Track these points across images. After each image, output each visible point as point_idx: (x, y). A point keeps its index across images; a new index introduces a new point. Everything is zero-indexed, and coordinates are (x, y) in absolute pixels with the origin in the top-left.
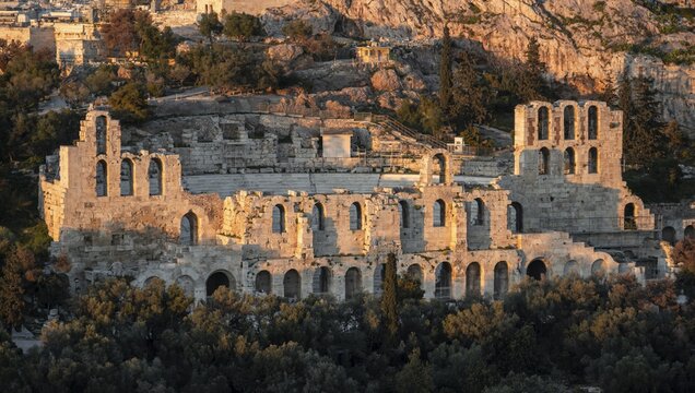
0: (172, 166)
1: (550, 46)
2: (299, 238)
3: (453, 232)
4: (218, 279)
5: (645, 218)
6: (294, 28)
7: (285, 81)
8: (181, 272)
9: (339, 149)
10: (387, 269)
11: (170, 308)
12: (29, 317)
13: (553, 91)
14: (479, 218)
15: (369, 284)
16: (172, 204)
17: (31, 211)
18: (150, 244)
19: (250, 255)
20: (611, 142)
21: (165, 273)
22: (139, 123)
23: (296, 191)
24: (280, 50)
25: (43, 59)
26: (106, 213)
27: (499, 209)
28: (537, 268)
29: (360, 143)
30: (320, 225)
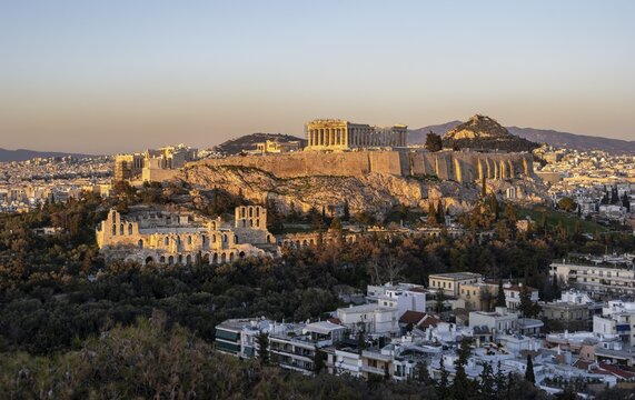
0: (135, 226)
1: (245, 190)
2: (173, 247)
3: (218, 244)
4: (149, 259)
5: (273, 239)
6: (171, 185)
7: (168, 201)
8: (138, 257)
9: (184, 220)
10: (199, 255)
11: (135, 268)
12: (93, 271)
13: (246, 203)
14: (225, 240)
15: (193, 259)
16: (135, 237)
17: (94, 240)
18: (129, 248)
19: (158, 252)
20: (263, 218)
21: (133, 257)
22: (126, 214)
23: (172, 233)
24: (167, 192)
25: (97, 195)
26: (115, 240)
27: (231, 237)
28: (242, 254)
29: (190, 219)
30: (179, 243)
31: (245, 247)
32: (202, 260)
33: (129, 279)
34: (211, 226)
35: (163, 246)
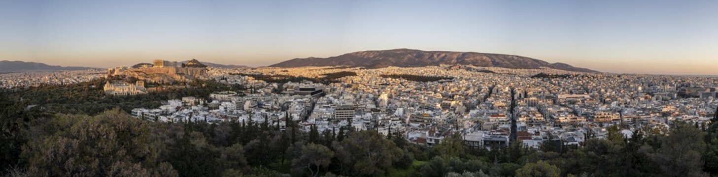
0: (113, 85)
1: (139, 77)
2: (122, 91)
3: (132, 90)
4: (116, 94)
5: (146, 89)
6: (121, 76)
7: (121, 79)
8: (113, 93)
9: (124, 84)
10: (128, 93)
11: (113, 96)
12: (103, 96)
13: (139, 80)
14: (134, 89)
15: (127, 94)
16: (113, 88)
17: (103, 89)
18: (111, 91)
19: (118, 92)
20: (143, 84)
21: (112, 93)
22: (111, 82)
23: (121, 87)
24: (120, 77)
25: (104, 78)
26: (108, 89)
27: (135, 89)
28: (138, 93)
29: (126, 84)
30: (123, 90)
31: (139, 91)
32: (128, 94)
33: (111, 98)
34: (131, 86)
35: (119, 90)
